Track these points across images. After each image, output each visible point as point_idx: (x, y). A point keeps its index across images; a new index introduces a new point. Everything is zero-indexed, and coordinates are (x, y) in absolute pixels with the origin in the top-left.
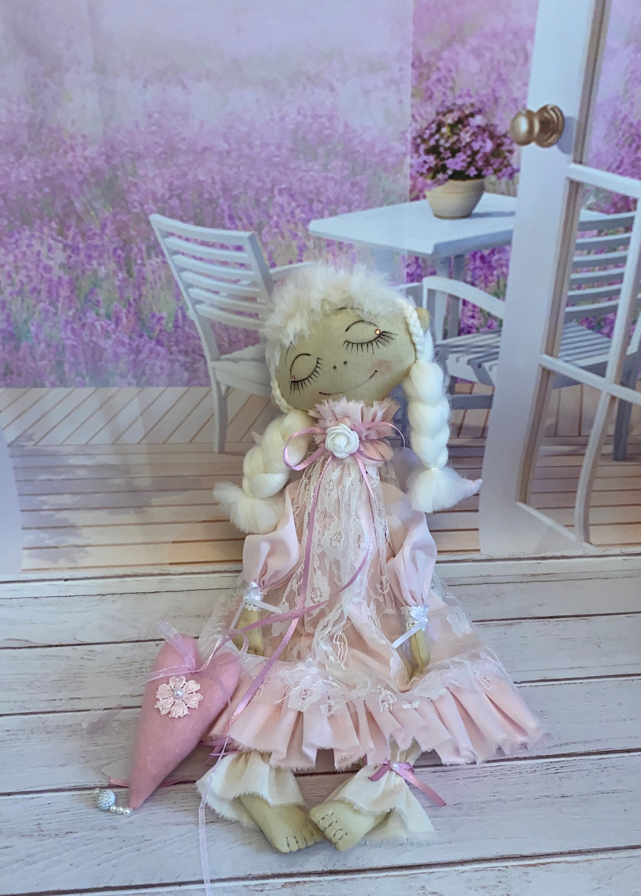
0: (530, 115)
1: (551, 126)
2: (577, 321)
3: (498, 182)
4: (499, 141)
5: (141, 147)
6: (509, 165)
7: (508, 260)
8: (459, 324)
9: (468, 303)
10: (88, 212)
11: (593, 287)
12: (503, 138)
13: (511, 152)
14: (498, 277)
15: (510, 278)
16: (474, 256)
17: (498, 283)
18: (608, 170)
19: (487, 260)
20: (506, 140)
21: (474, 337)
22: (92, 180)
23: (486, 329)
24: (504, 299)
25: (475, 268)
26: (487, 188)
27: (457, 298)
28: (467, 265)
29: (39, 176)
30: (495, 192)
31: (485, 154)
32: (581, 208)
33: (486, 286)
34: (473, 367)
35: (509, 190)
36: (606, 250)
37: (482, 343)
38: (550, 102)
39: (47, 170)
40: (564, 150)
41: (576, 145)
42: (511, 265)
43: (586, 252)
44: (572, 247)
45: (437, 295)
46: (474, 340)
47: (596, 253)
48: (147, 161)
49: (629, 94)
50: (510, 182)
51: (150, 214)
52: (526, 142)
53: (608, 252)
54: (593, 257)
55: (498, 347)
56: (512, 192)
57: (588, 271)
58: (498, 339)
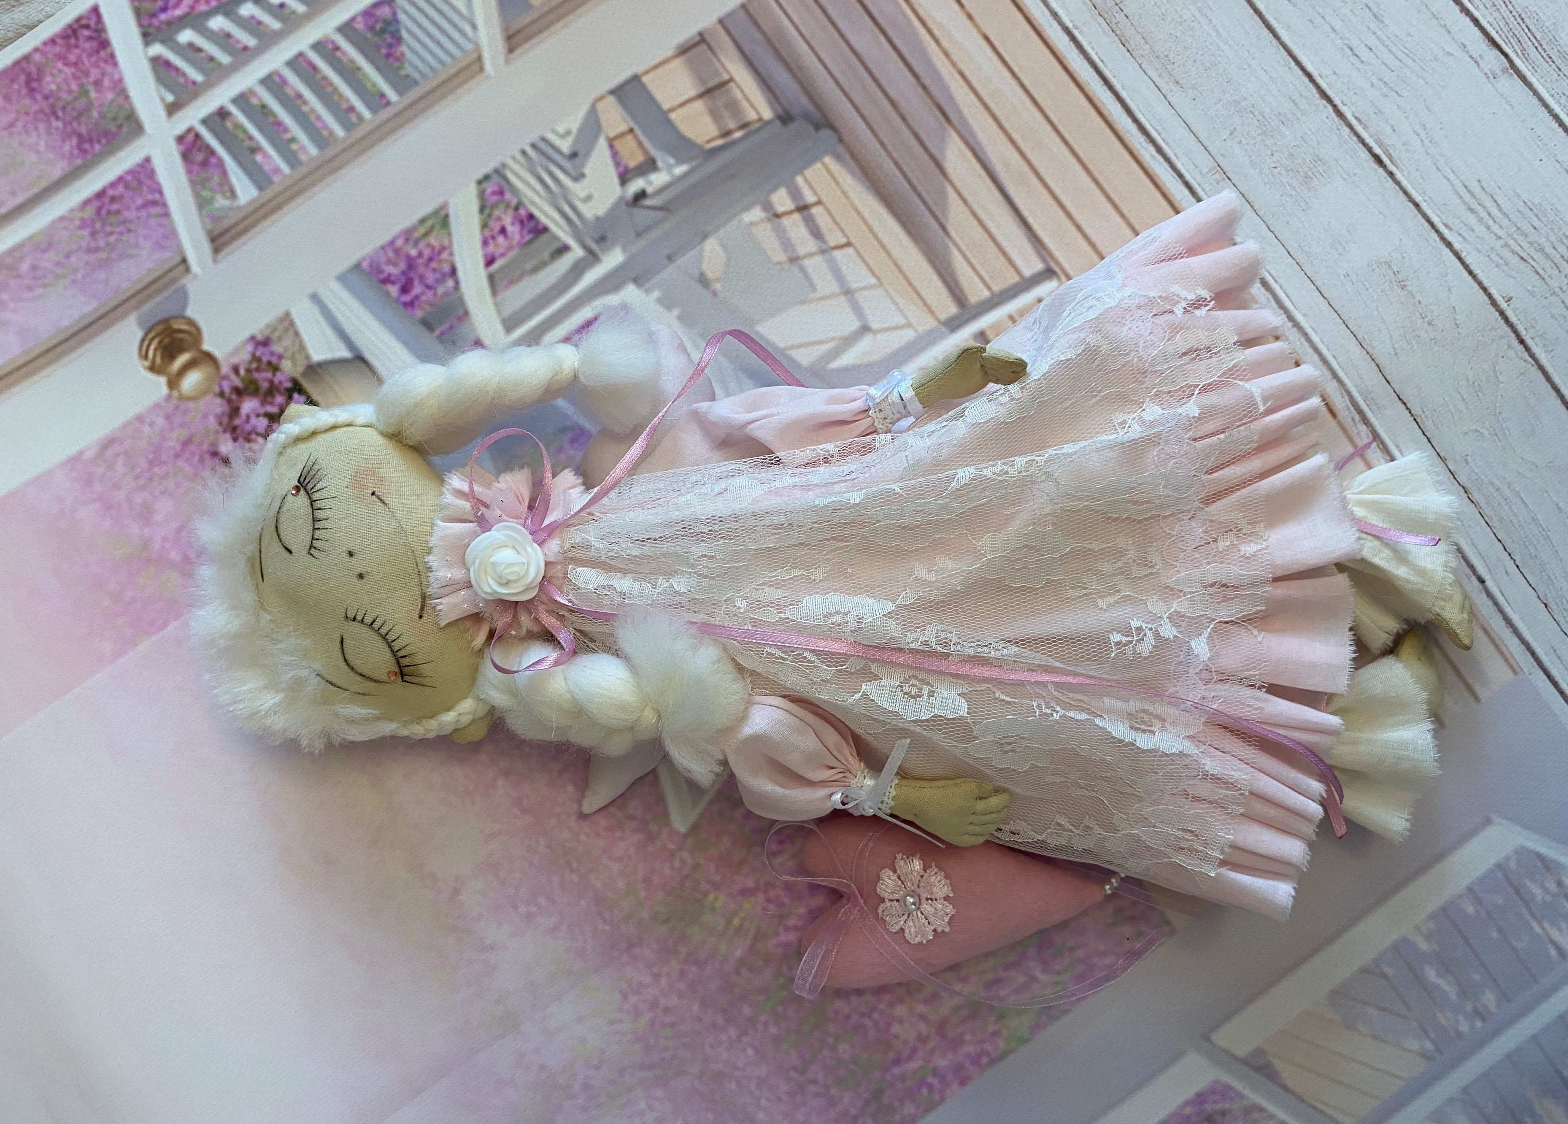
0: (173, 383)
1: (167, 340)
2: (401, 68)
3: (288, 354)
4: (234, 397)
5: (583, 903)
6: (255, 358)
7: (383, 248)
8: (530, 242)
9: (485, 256)
10: (739, 929)
11: (336, 90)
12: (227, 395)
13: (236, 369)
14: (416, 243)
15: (406, 224)
16: (410, 305)
17: (426, 234)
18: (167, 215)
19: (403, 279)
20: (227, 390)
21: (534, 204)
22: (683, 950)
23: (508, 196)
24: (444, 206)
25: (429, 287)
26: (305, 362)
27: (491, 278)
28: (431, 305)
29: (732, 1032)
30: (302, 348)
31: (263, 403)
32: (239, 208)
33: (443, 249)
34: (583, 165)
35: (286, 330)
36: (272, 119)
37: (533, 181)
38: (139, 368)
39: (714, 1025)
40: (183, 296)
41: (167, 286)
42: (387, 238)
43: (294, 147)
44: (303, 170)
45: (507, 312)
46: (537, 200)
47: (286, 130)
48: (598, 885)
49: (59, 271)
50: (274, 336)
51: (677, 833)
52: (209, 357)
53: (273, 114)
54: (295, 129)
55: (524, 152)
56: (286, 323)
57: (319, 118)
58: (511, 163)
